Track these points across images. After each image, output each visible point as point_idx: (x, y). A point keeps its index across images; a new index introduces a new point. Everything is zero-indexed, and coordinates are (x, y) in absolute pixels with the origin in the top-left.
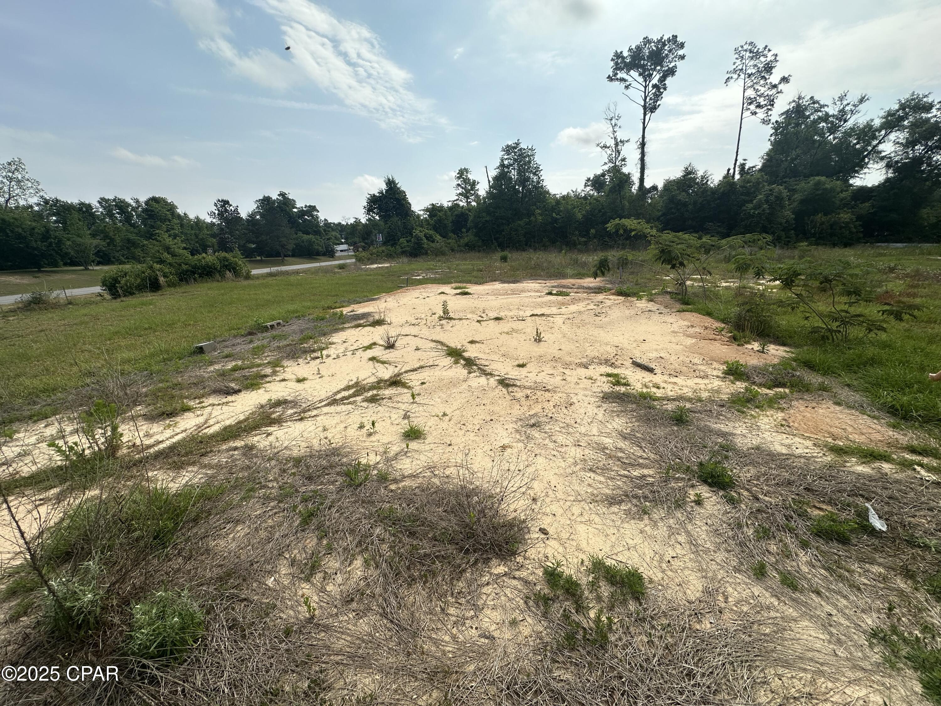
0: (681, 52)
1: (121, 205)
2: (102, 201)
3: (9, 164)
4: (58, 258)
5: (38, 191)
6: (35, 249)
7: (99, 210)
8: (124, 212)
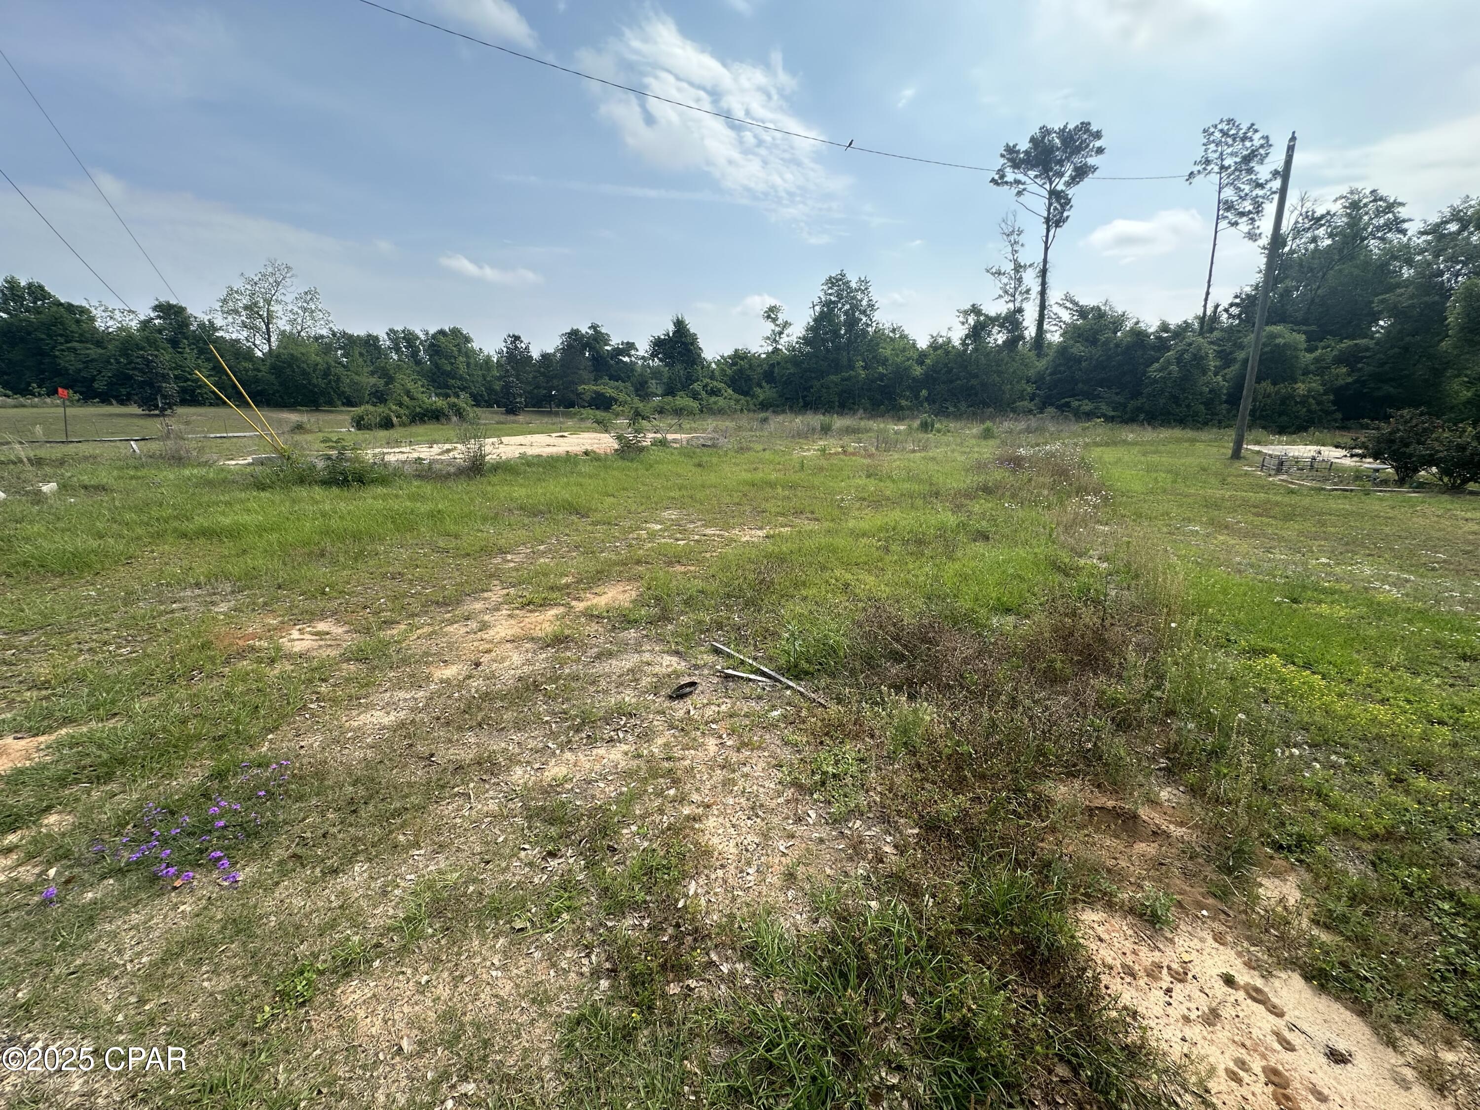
0: (1098, 144)
1: (410, 338)
2: (392, 332)
3: (306, 293)
4: (335, 397)
5: (328, 322)
6: (315, 386)
7: (385, 342)
8: (411, 347)
